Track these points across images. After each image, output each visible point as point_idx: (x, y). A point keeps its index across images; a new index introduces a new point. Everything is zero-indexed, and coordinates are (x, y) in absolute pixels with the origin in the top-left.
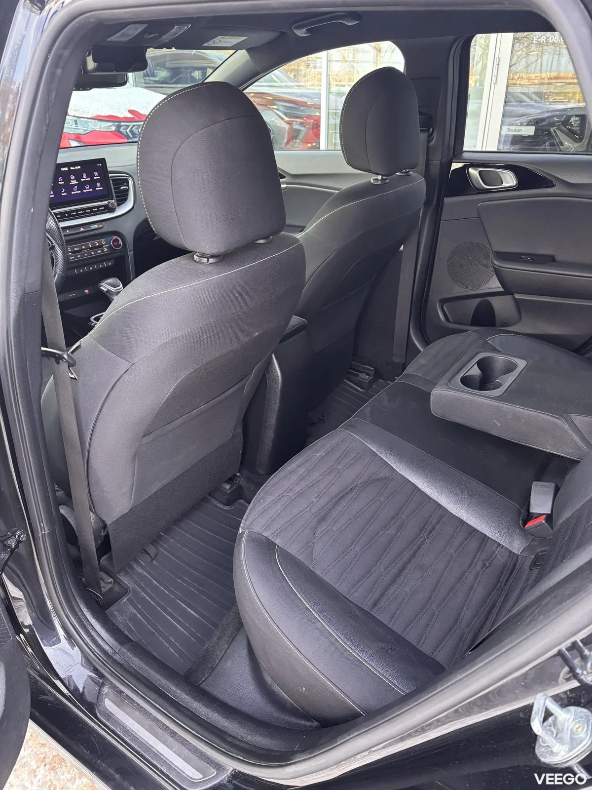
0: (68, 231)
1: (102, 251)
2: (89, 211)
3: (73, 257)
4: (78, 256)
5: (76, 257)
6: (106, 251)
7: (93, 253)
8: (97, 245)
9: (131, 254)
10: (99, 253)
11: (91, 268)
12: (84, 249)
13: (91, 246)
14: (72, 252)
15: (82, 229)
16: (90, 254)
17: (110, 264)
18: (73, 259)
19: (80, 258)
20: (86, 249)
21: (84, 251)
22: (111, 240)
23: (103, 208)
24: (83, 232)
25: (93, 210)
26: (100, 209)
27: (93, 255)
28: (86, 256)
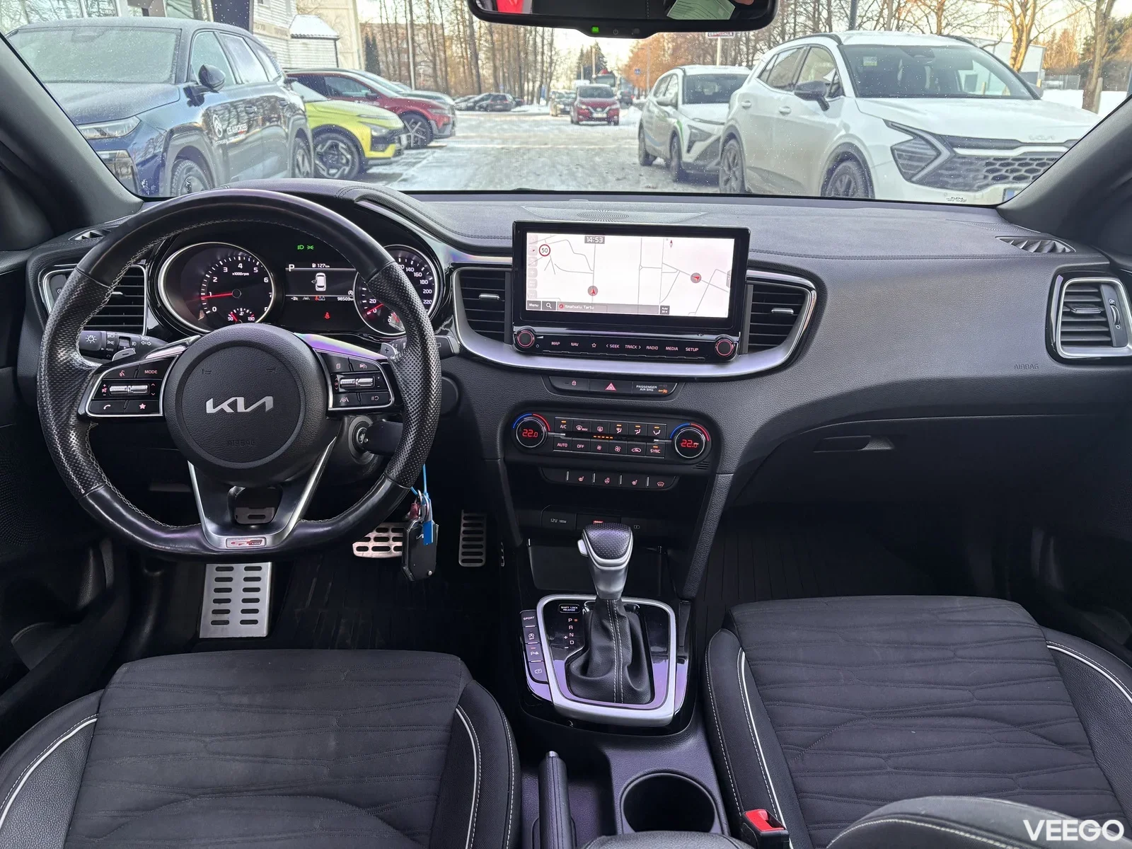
0: (574, 383)
1: (646, 451)
2: (656, 348)
3: (566, 445)
4: (579, 446)
5: (572, 445)
6: (655, 454)
7: (618, 449)
8: (638, 432)
9: (724, 480)
10: (636, 454)
11: (607, 481)
12: (601, 434)
13: (619, 430)
14: (569, 433)
15: (611, 388)
16: (610, 448)
17: (661, 484)
18: (563, 448)
19: (581, 449)
20: (606, 435)
21: (597, 438)
22: (678, 431)
23: (696, 349)
24: (611, 394)
25: (667, 348)
26: (688, 349)
27: (617, 453)
28: (598, 451)
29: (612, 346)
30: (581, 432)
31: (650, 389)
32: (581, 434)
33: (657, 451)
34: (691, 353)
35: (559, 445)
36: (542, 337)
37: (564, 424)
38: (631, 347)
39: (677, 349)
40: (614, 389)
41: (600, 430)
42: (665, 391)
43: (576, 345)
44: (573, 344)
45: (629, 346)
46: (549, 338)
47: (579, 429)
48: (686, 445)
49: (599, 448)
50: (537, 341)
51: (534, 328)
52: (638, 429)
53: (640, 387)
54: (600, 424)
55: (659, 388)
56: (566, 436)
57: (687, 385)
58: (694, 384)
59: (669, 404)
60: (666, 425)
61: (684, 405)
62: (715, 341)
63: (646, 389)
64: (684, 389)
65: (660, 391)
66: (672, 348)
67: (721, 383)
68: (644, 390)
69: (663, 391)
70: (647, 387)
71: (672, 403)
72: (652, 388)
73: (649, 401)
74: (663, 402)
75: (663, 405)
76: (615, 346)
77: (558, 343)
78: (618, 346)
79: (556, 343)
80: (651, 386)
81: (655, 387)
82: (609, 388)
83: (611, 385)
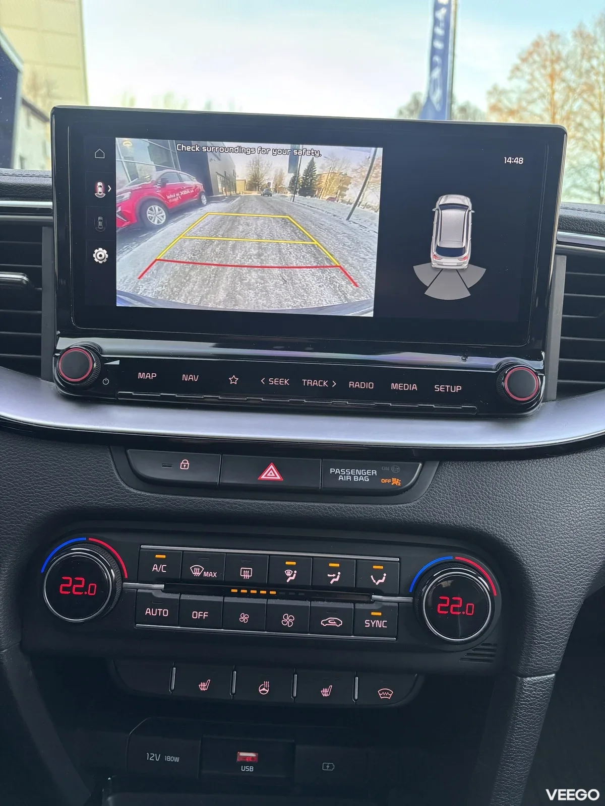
0: (185, 464)
1: (353, 622)
2: (370, 386)
3: (165, 612)
4: (197, 615)
5: (180, 612)
6: (375, 631)
7: (288, 620)
8: (335, 579)
9: (535, 688)
10: (331, 630)
11: (264, 690)
12: (248, 584)
13: (291, 576)
14: (171, 584)
15: (271, 474)
16: (271, 618)
17: (385, 694)
18: (159, 620)
19: (200, 622)
20: (259, 587)
21: (239, 595)
22: (427, 576)
23: (458, 388)
24: (270, 490)
25: (394, 386)
26: (439, 388)
27: (286, 629)
28: (242, 626)
29: (274, 382)
30: (201, 580)
31: (361, 476)
32: (202, 586)
33: (380, 624)
34: (447, 398)
35: (148, 611)
36: (117, 363)
37: (160, 562)
38: (316, 383)
39: (415, 387)
40: (278, 477)
41: (246, 576)
42: (396, 482)
43: (193, 378)
44: (185, 378)
45: (310, 382)
46: (131, 365)
47: (197, 573)
48: (448, 608)
49: (244, 618)
51: (99, 342)
52: (334, 571)
53: (337, 471)
54: (247, 561)
55: (381, 475)
56: (165, 591)
57: (442, 468)
58: (458, 465)
59: (405, 511)
60: (399, 562)
61: (439, 513)
62: (495, 372)
63: (352, 476)
64: (438, 476)
65: (384, 481)
66: (403, 386)
67: (513, 462)
68: (347, 478)
69: (392, 482)
70: (355, 473)
71: (411, 510)
72: (367, 475)
73: (358, 506)
74: (392, 506)
75: (392, 514)
76: (280, 382)
77: (152, 376)
78: (286, 382)
79: (147, 377)
80: (363, 471)
81: (373, 473)
82: (266, 476)
83: (271, 469)
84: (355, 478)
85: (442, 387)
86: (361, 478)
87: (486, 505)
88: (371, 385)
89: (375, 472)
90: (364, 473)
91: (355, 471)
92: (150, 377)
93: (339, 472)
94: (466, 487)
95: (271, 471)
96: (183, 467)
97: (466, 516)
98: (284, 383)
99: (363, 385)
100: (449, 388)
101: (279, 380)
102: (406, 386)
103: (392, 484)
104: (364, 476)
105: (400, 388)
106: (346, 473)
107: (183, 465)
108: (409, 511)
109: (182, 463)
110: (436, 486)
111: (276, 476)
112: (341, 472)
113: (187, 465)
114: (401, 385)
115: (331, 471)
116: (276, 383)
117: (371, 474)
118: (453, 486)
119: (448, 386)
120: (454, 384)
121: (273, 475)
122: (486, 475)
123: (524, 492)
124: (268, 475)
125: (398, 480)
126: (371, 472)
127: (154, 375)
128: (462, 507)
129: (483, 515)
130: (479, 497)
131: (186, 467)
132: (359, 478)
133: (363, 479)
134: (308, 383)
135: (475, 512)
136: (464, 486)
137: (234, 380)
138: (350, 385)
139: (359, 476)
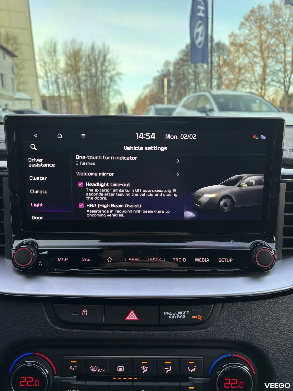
0: (85, 312)
8: (169, 370)
12: (122, 375)
13: (145, 370)
14: (81, 377)
20: (128, 376)
22: (219, 365)
23: (231, 260)
25: (197, 260)
26: (221, 260)
29: (131, 260)
30: (96, 374)
31: (181, 315)
32: (96, 376)
34: (225, 265)
36: (46, 252)
37: (73, 365)
38: (154, 260)
39: (208, 260)
40: (136, 318)
41: (121, 371)
42: (200, 317)
43: (87, 260)
44: (83, 260)
47: (94, 370)
48: (230, 385)
50: (40, 257)
51: (37, 241)
52: (168, 365)
53: (168, 313)
54: (121, 362)
55: (192, 314)
56: (77, 380)
57: (224, 307)
58: (233, 305)
59: (205, 334)
60: (203, 358)
61: (224, 334)
62: (250, 249)
63: (176, 316)
64: (222, 312)
65: (194, 317)
66: (202, 259)
67: (261, 301)
68: (174, 317)
69: (198, 318)
70: (178, 314)
71: (209, 333)
72: (184, 315)
73: (180, 332)
74: (198, 331)
75: (198, 336)
76: (135, 260)
77: (65, 260)
78: (138, 260)
79: (62, 260)
80: (182, 312)
81: (187, 313)
82: (129, 318)
83: (132, 314)
84: (178, 317)
85: (222, 259)
86: (181, 317)
87: (248, 327)
88: (184, 259)
89: (188, 313)
90: (183, 314)
91: (178, 312)
92: (64, 260)
93: (169, 314)
94: (237, 317)
95: (132, 315)
96: (84, 314)
97: (238, 335)
98: (137, 260)
99: (180, 259)
100: (226, 260)
101: (134, 259)
102: (203, 259)
103: (198, 319)
104: (182, 315)
105: (200, 261)
106: (173, 314)
107: (84, 313)
108: (208, 334)
109: (83, 312)
110: (221, 318)
111: (135, 318)
112: (170, 314)
113: (86, 313)
114: (200, 259)
115: (165, 313)
116: (133, 260)
117: (186, 313)
118: (230, 317)
119: (225, 259)
120: (228, 258)
121: (133, 317)
122: (247, 309)
123: (268, 318)
124: (131, 317)
125: (201, 316)
126: (186, 312)
127: (66, 259)
128: (235, 329)
129: (247, 333)
130: (245, 323)
131: (86, 314)
132: (180, 317)
133: (182, 317)
134: (150, 260)
135: (242, 331)
136: (236, 316)
137: (110, 260)
138: (173, 260)
139: (180, 315)
